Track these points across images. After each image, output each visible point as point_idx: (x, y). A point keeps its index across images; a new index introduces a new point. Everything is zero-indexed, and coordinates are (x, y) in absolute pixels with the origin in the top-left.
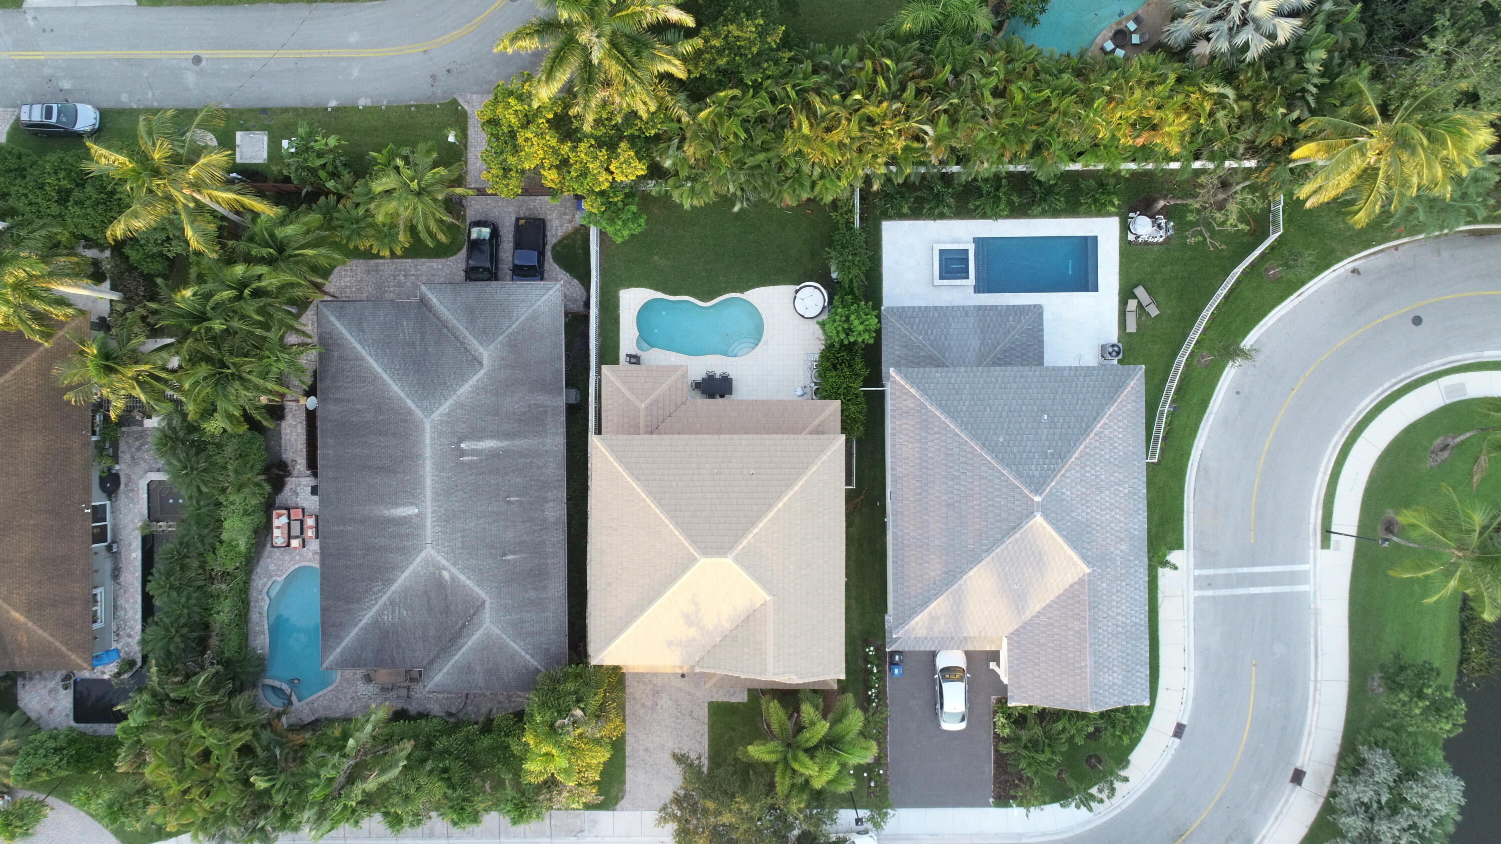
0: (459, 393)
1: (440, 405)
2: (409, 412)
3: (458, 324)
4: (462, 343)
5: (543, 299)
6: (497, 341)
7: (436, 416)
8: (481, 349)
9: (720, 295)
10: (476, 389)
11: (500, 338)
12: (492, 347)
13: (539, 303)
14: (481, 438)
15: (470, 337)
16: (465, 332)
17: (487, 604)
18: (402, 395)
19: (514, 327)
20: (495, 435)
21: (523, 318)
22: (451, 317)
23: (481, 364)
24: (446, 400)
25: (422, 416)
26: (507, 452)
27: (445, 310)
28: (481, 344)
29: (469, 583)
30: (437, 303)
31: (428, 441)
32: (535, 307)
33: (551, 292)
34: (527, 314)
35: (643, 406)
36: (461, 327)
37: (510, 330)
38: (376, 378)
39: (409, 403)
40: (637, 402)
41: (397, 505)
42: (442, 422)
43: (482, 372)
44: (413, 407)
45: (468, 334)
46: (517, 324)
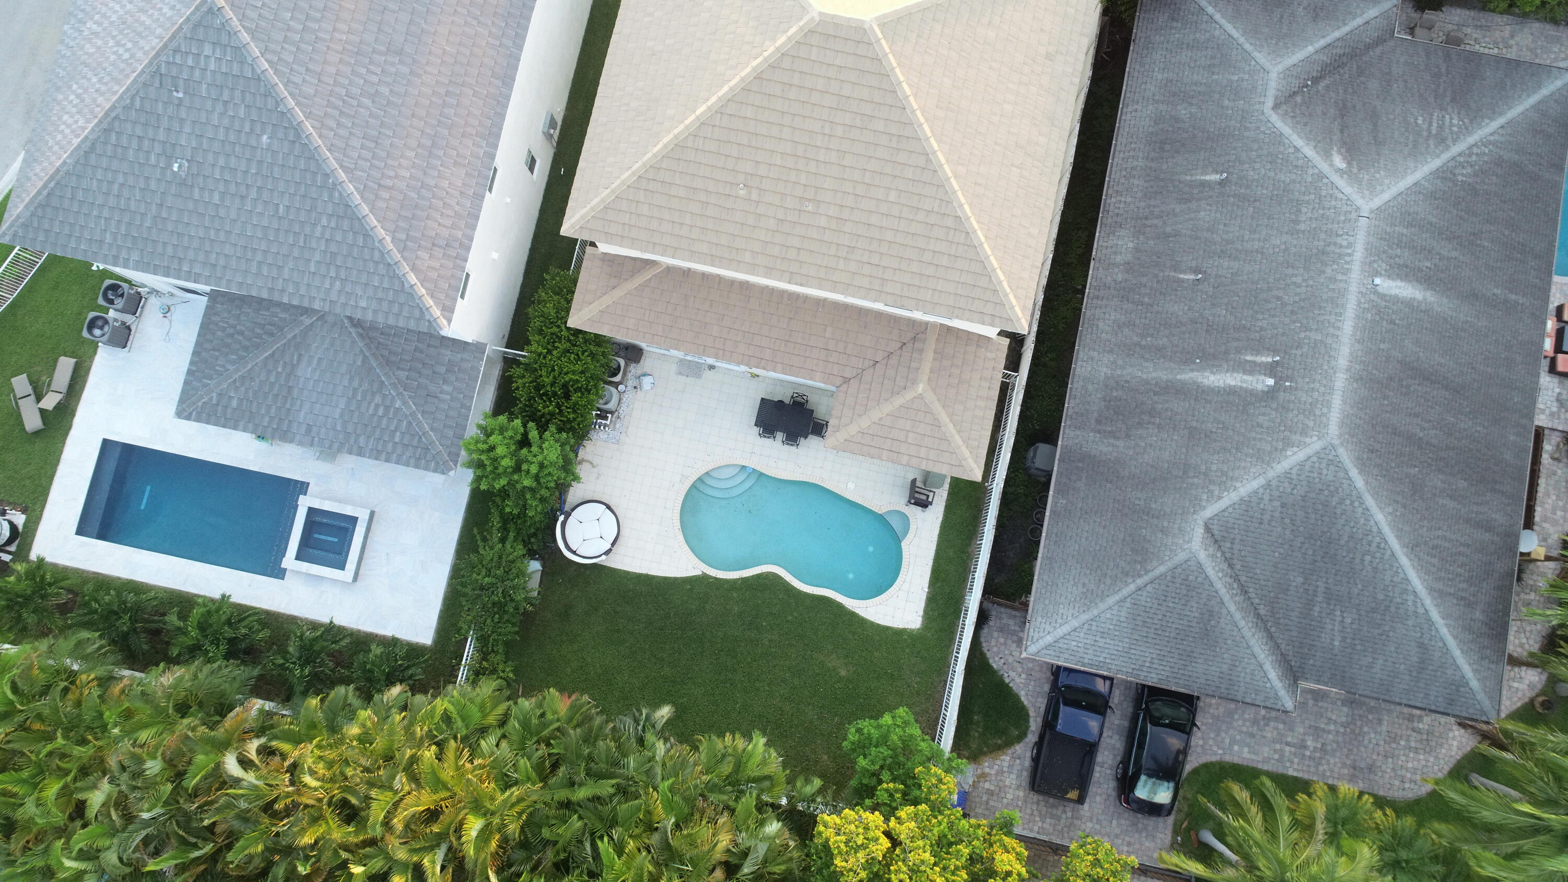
0: (1261, 481)
1: (1301, 465)
2: (1363, 466)
3: (1238, 616)
4: (1236, 579)
5: (1066, 629)
6: (1170, 564)
7: (1314, 445)
8: (1202, 556)
9: (744, 580)
10: (1225, 481)
11: (1162, 569)
12: (1181, 556)
13: (1075, 623)
14: (1232, 391)
15: (1219, 585)
16: (1226, 598)
17: (1270, 103)
18: (1370, 501)
19: (1132, 587)
20: (1202, 394)
21: (1111, 601)
22: (1247, 633)
23: (1208, 529)
24: (1287, 473)
25: (1341, 451)
26: (1186, 359)
27: (1257, 649)
28: (1200, 565)
29: (1299, 142)
30: (1268, 667)
31: (1337, 401)
32: (1084, 617)
33: (1049, 639)
34: (1102, 606)
35: (920, 388)
36: (1233, 608)
37: (1140, 582)
38: (1413, 547)
39: (1360, 482)
40: (930, 397)
41: (1409, 304)
42: (1304, 433)
43: (1209, 512)
44: (1354, 473)
45: (1223, 591)
46: (1126, 591)
